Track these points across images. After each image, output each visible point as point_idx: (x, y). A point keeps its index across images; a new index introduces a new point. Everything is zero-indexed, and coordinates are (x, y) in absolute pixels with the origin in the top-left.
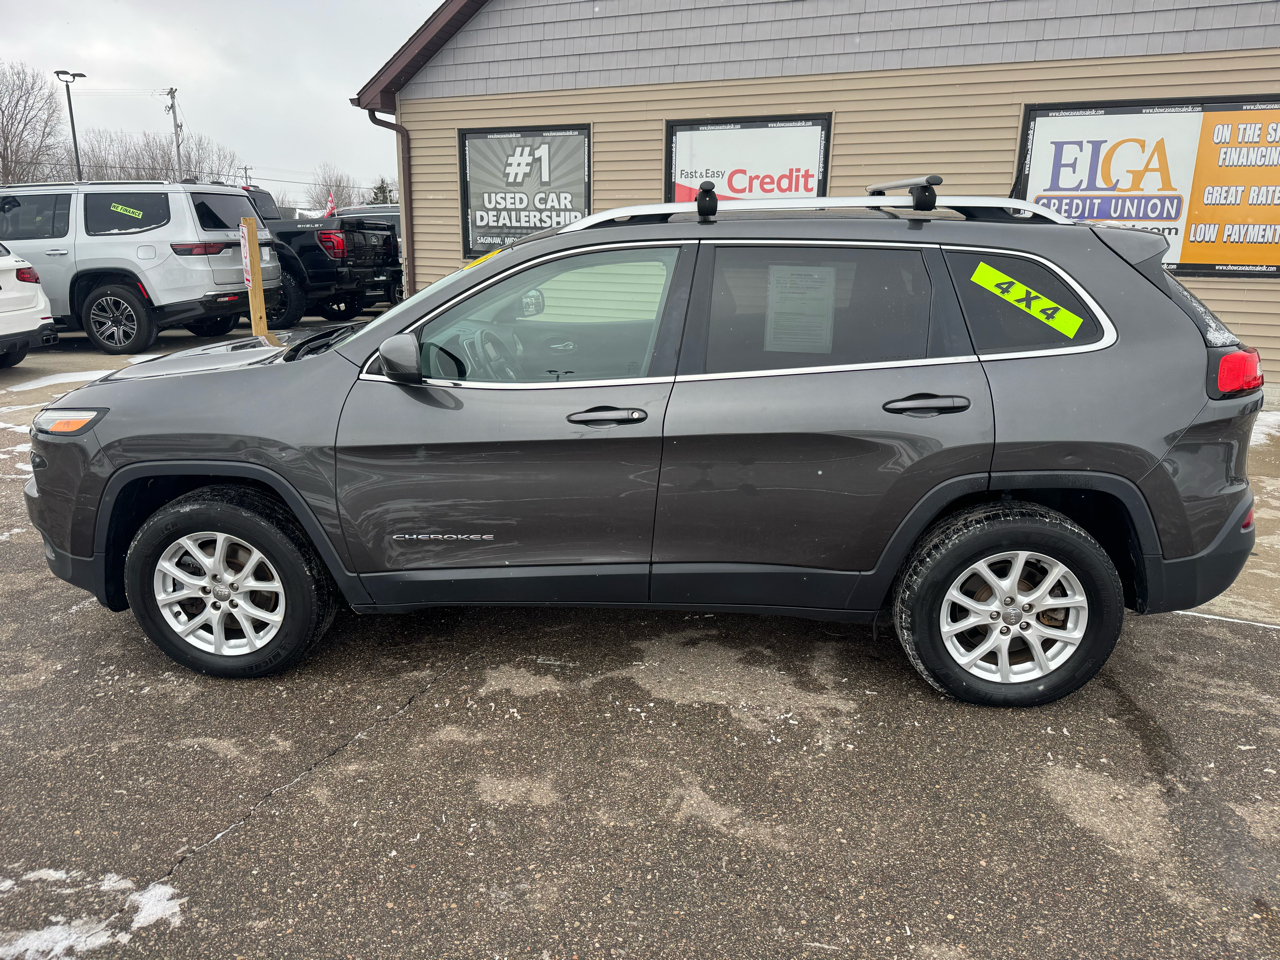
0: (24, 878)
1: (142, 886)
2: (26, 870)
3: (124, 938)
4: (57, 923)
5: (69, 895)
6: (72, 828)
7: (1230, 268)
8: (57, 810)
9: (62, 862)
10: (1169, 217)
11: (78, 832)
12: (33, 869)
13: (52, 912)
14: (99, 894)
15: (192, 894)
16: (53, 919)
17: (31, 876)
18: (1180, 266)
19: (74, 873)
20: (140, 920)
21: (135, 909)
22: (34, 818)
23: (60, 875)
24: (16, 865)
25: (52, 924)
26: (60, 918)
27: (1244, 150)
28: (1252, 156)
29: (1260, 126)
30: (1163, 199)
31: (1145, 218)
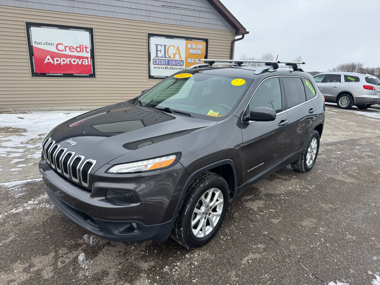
10: (181, 65)
27: (194, 50)
28: (195, 52)
29: (195, 45)
30: (180, 61)
31: (177, 65)
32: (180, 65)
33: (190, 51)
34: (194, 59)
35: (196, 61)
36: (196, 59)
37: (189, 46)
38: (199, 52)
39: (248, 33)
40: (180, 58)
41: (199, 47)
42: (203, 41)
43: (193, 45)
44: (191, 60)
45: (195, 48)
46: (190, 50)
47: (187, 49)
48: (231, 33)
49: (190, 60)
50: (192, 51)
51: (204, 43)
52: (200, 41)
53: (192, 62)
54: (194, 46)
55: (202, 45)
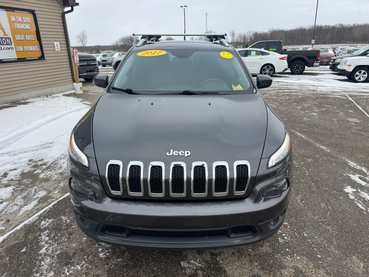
0: (365, 209)
1: (348, 193)
2: (364, 210)
3: (359, 190)
4: (367, 199)
5: (361, 201)
6: (347, 210)
7: (29, 58)
8: (346, 215)
9: (356, 206)
10: (9, 44)
11: (347, 208)
12: (362, 209)
13: (366, 201)
14: (356, 198)
15: (343, 187)
16: (367, 200)
17: (364, 209)
18: (18, 59)
19: (356, 203)
20: (354, 190)
21: (353, 192)
22: (352, 218)
23: (359, 204)
24: (364, 213)
25: (368, 200)
26: (366, 199)
27: (20, 24)
28: (22, 26)
29: (21, 17)
30: (5, 38)
31: (3, 44)
32: (7, 44)
33: (16, 26)
34: (23, 36)
35: (27, 37)
36: (26, 36)
37: (13, 19)
38: (27, 26)
39: (77, 4)
40: (5, 34)
41: (26, 20)
42: (28, 13)
43: (17, 17)
44: (20, 37)
45: (22, 21)
46: (15, 24)
47: (11, 23)
48: (59, 4)
49: (18, 37)
50: (18, 26)
51: (31, 16)
52: (25, 12)
53: (22, 39)
54: (20, 19)
55: (29, 18)
